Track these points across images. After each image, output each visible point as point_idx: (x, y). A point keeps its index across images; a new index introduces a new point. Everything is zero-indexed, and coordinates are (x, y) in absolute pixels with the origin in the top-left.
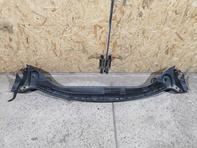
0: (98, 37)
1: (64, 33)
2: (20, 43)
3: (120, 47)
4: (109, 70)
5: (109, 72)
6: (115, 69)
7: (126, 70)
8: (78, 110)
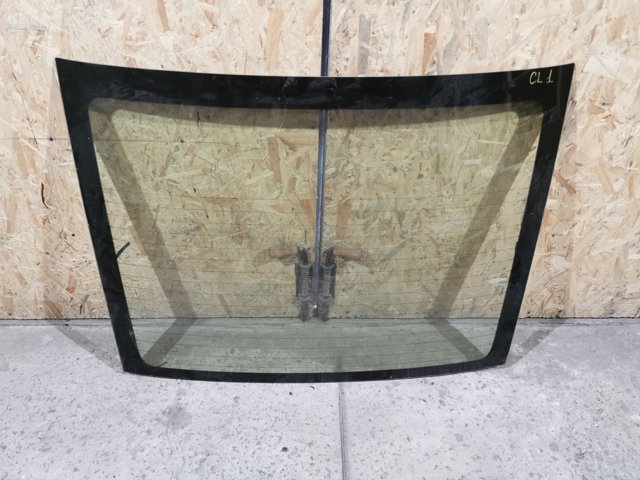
0: (285, 182)
1: (170, 169)
2: (16, 205)
3: (364, 217)
4: (331, 309)
7: (390, 309)
8: (204, 456)
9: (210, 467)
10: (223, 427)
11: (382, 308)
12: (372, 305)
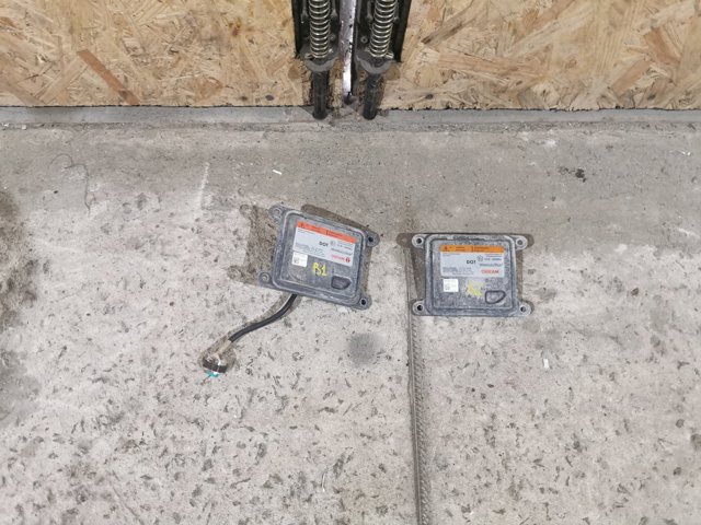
4: (389, 86)
5: (386, 103)
6: (448, 75)
7: (539, 88)
8: (71, 503)
10: (118, 419)
11: (521, 86)
12: (495, 80)
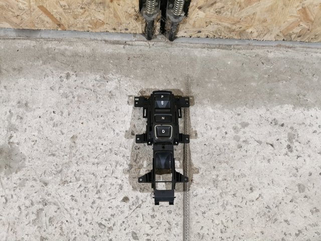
5: (180, 34)
6: (208, 23)
7: (250, 30)
9: (47, 219)
10: (61, 171)
11: (241, 29)
12: (230, 26)
